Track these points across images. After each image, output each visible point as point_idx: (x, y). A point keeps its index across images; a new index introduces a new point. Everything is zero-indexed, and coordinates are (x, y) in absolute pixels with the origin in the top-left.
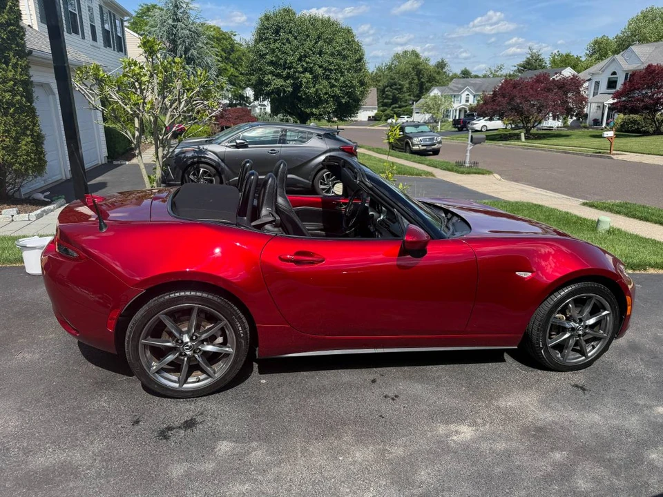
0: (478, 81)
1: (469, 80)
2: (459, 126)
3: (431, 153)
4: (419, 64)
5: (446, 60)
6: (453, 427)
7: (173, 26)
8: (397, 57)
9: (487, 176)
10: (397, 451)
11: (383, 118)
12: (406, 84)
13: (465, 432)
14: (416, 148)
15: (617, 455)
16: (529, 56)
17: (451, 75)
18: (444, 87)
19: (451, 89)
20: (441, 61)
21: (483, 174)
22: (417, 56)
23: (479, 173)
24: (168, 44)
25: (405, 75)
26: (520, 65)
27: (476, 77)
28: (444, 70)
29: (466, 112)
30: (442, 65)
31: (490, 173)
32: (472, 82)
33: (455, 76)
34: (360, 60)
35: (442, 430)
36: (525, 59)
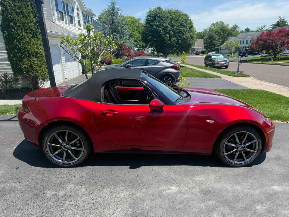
0: (252, 33)
1: (249, 33)
2: (241, 55)
3: (224, 67)
4: (224, 27)
5: (237, 25)
6: (169, 186)
7: (111, 18)
8: (213, 25)
9: (247, 78)
10: (140, 194)
11: (206, 52)
12: (217, 37)
13: (174, 189)
14: (216, 66)
15: (240, 205)
16: (278, 20)
17: (240, 31)
18: (236, 37)
19: (239, 38)
20: (234, 25)
21: (245, 77)
22: (223, 23)
23: (243, 77)
24: (110, 26)
25: (216, 32)
26: (274, 25)
27: (252, 31)
28: (237, 29)
29: (246, 48)
30: (235, 27)
31: (249, 76)
32: (249, 34)
33: (242, 32)
34: (191, 27)
35: (163, 187)
36: (276, 22)
